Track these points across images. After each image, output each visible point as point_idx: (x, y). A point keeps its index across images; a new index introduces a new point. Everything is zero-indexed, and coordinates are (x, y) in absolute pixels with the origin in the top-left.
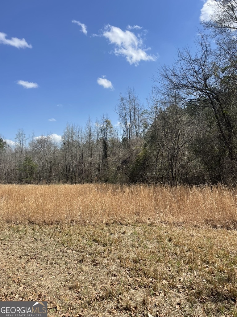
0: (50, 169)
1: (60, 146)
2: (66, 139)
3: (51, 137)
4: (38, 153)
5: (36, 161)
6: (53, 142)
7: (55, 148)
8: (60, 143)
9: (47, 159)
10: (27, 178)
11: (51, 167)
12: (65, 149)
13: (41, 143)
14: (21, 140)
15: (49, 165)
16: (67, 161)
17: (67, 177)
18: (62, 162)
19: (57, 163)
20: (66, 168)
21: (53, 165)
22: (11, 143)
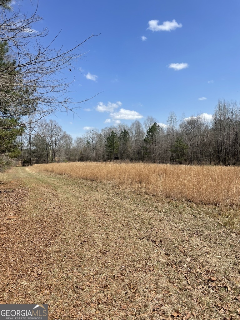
0: (201, 150)
1: (211, 126)
2: (218, 117)
3: (201, 117)
4: (188, 134)
5: (186, 141)
6: (203, 121)
7: (205, 128)
8: (211, 122)
9: (197, 140)
10: (178, 158)
11: (202, 148)
12: (216, 129)
13: (191, 124)
14: (173, 122)
15: (199, 146)
16: (219, 141)
17: (219, 158)
18: (213, 143)
19: (208, 144)
20: (218, 149)
21: (204, 145)
22: (164, 126)
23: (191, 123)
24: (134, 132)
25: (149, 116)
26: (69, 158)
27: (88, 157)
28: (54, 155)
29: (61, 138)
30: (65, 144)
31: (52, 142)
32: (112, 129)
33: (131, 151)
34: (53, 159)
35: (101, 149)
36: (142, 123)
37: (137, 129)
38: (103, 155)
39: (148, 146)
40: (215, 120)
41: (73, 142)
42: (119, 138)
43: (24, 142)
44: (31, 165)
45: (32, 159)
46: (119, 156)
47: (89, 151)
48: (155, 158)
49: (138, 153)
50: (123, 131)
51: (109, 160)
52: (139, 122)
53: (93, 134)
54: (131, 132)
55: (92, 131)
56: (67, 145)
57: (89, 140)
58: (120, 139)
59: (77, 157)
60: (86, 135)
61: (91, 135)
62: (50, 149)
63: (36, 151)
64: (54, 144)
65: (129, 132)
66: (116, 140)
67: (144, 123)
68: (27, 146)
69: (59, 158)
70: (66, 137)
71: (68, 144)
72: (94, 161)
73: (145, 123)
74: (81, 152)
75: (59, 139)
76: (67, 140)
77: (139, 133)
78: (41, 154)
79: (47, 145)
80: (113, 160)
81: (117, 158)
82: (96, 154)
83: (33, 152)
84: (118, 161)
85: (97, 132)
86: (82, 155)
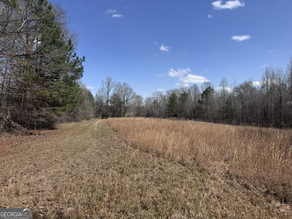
14: (224, 86)
27: (153, 114)
28: (125, 111)
31: (124, 100)
33: (188, 111)
34: (124, 114)
37: (195, 92)
38: (165, 113)
39: (202, 107)
40: (262, 85)
41: (143, 101)
43: (104, 100)
45: (109, 113)
46: (178, 114)
47: (153, 109)
53: (158, 95)
55: (157, 93)
59: (145, 114)
60: (152, 95)
61: (156, 96)
62: (123, 106)
63: (113, 107)
65: (188, 94)
67: (201, 87)
68: (106, 103)
71: (139, 103)
74: (148, 109)
78: (116, 110)
79: (120, 102)
80: (171, 117)
81: (175, 116)
82: (160, 112)
83: (110, 108)
85: (161, 93)
86: (149, 112)
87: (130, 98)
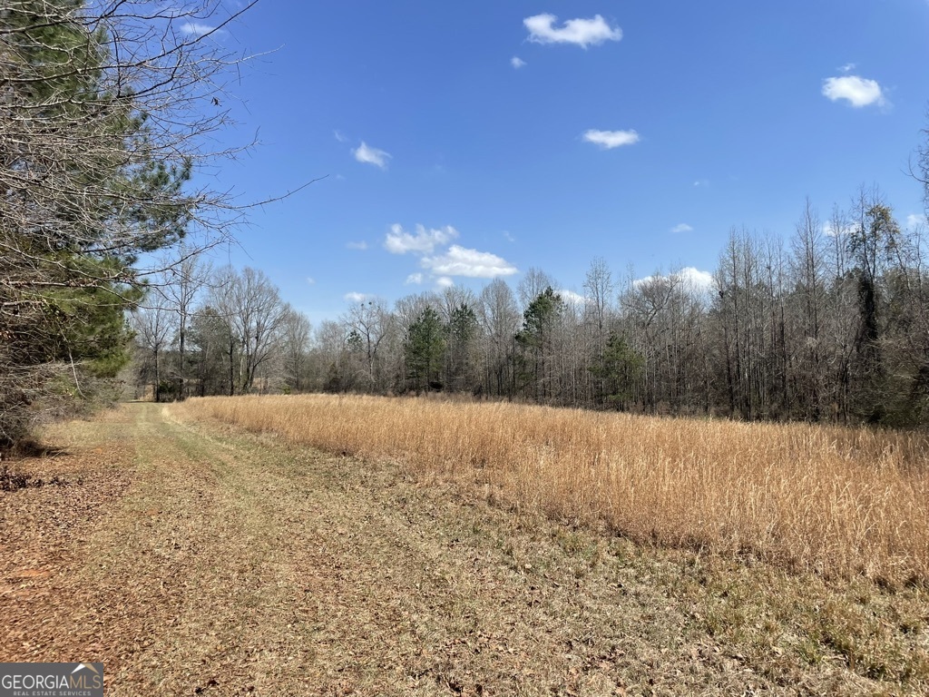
0: (679, 372)
1: (708, 304)
2: (729, 279)
4: (644, 323)
5: (637, 346)
6: (688, 290)
7: (693, 309)
8: (710, 292)
9: (670, 341)
10: (614, 394)
11: (681, 365)
12: (724, 312)
13: (652, 295)
14: (600, 289)
15: (676, 360)
16: (732, 348)
17: (732, 398)
18: (716, 352)
19: (700, 354)
20: (729, 369)
21: (688, 358)
22: (574, 298)
23: (654, 293)
24: (489, 313)
25: (533, 270)
26: (297, 382)
27: (353, 380)
28: (251, 372)
29: (277, 322)
30: (286, 339)
31: (247, 332)
32: (426, 302)
33: (479, 369)
34: (246, 383)
35: (393, 357)
36: (513, 287)
37: (498, 305)
38: (398, 376)
39: (528, 355)
40: (721, 286)
41: (312, 335)
42: (447, 330)
43: (165, 329)
44: (181, 399)
45: (185, 381)
46: (442, 379)
47: (355, 363)
48: (547, 389)
49: (499, 373)
50: (460, 309)
51: (413, 393)
52: (504, 283)
53: (370, 314)
54: (480, 312)
55: (368, 306)
56: (293, 341)
57: (359, 332)
58: (449, 330)
59: (321, 380)
60: (349, 314)
61: (364, 315)
62: (241, 354)
63: (199, 358)
64: (253, 340)
65: (475, 311)
66: (436, 333)
68: (174, 343)
69: (266, 382)
70: (290, 319)
71: (296, 341)
72: (368, 393)
73: (521, 289)
74: (334, 365)
75: (270, 326)
76: (293, 329)
77: (503, 317)
78: (213, 368)
79: (233, 342)
80: (423, 392)
81: (437, 387)
82: (378, 372)
83: (189, 362)
84: (439, 394)
85: (383, 307)
86: (336, 373)
87: (269, 323)
